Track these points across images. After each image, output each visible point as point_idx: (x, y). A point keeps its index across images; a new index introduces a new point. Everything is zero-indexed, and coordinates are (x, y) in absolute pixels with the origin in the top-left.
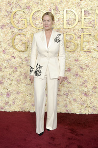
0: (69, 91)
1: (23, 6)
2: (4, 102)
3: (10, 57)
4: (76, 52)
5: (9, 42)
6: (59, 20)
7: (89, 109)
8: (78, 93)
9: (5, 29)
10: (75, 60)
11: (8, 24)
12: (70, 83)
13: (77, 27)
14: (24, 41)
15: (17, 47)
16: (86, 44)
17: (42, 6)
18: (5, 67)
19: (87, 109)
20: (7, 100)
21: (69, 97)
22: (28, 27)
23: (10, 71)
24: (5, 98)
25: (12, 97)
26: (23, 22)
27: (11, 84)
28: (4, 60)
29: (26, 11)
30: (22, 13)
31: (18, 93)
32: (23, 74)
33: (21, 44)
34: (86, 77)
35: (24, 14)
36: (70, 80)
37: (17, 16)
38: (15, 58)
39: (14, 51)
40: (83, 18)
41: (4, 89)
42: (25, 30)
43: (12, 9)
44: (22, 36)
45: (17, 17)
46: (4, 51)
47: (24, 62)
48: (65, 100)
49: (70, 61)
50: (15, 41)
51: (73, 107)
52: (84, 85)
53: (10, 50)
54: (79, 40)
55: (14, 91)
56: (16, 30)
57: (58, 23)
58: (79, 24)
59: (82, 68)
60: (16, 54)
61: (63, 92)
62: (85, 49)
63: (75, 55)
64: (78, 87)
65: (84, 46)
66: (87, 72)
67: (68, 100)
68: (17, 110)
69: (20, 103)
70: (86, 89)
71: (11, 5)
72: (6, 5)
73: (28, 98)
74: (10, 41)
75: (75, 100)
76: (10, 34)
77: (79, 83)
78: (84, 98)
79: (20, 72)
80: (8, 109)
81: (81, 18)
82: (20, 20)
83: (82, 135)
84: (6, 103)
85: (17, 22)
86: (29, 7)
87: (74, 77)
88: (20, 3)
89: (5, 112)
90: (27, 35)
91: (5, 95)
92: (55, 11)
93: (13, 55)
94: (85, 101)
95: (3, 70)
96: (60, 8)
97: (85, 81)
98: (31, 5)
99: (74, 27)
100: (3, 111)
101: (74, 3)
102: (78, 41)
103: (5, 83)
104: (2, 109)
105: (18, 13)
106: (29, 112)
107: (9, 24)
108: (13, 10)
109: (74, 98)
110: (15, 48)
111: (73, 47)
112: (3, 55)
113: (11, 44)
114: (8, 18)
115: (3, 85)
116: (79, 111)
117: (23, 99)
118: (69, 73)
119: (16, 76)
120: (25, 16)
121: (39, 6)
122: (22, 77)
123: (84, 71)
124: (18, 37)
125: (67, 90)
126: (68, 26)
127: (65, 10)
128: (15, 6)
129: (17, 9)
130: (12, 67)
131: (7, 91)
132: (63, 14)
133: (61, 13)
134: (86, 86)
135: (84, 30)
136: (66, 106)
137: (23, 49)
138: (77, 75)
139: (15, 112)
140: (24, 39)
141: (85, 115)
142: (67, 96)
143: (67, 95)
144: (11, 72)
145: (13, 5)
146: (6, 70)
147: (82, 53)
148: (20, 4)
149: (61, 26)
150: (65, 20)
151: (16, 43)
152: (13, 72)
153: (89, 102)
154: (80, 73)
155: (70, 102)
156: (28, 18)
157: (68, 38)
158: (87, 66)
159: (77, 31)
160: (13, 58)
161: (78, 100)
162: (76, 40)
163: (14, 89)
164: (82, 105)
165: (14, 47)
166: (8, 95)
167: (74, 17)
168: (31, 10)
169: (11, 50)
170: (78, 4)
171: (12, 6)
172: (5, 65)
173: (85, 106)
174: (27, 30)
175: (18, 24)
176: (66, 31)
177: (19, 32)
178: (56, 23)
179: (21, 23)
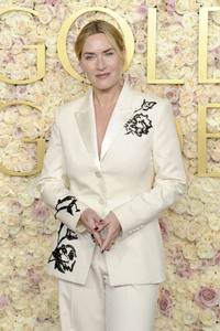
6: (176, 50)
14: (32, 134)
22: (51, 76)
26: (31, 56)
29: (44, 12)
30: (26, 19)
32: (23, 273)
33: (16, 143)
35: (32, 24)
42: (37, 88)
44: (24, 110)
45: (6, 36)
47: (27, 222)
57: (174, 60)
79: (12, 262)
82: (18, 47)
85: (4, 55)
90: (44, 110)
92: (164, 15)
96: (185, 4)
105: (9, 20)
120: (37, 32)
124: (9, 116)
126: (217, 73)
127: (204, 12)
129: (8, 5)
132: (196, 27)
133: (188, 20)
137: (29, 166)
140: (32, 125)
149: (188, 73)
156: (50, 41)
157: (215, 121)
168: (62, 10)
174: (46, 88)
175: (9, 65)
176: (209, 92)
177: (11, 96)
178: (166, 61)
179: (20, 59)
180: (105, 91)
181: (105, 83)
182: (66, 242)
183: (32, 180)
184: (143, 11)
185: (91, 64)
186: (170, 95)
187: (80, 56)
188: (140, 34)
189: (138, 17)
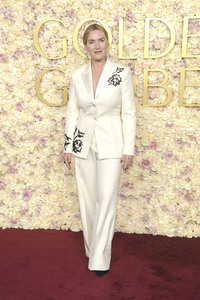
0: (153, 189)
1: (59, 11)
2: (17, 209)
3: (31, 118)
4: (169, 108)
5: (29, 86)
6: (133, 41)
7: (195, 227)
8: (172, 194)
9: (21, 60)
10: (167, 125)
11: (28, 48)
12: (156, 173)
13: (172, 56)
14: (60, 85)
15: (45, 97)
16: (190, 91)
17: (99, 11)
18: (21, 139)
19: (190, 226)
20: (24, 205)
21: (153, 201)
22: (70, 55)
23: (32, 146)
24: (20, 201)
25: (34, 200)
26: (59, 45)
27: (32, 174)
28: (19, 124)
29: (66, 21)
30: (57, 25)
31: (47, 192)
32: (58, 153)
33: (53, 90)
34: (190, 161)
35: (60, 28)
36: (156, 166)
37: (46, 32)
38: (41, 119)
39: (41, 105)
40: (185, 36)
41: (18, 182)
42: (63, 61)
43: (35, 17)
44: (56, 73)
45: (47, 34)
46: (18, 105)
47: (59, 129)
48: (145, 209)
49: (157, 127)
50: (43, 85)
51: (161, 222)
52: (185, 177)
53: (31, 104)
54: (177, 82)
55: (38, 187)
56: (44, 62)
57: (132, 46)
58: (176, 49)
59: (180, 141)
60: (44, 111)
61: (139, 192)
62: (189, 102)
63: (166, 114)
64: (172, 182)
65: (186, 96)
66: (191, 150)
67: (150, 207)
68: (45, 225)
69: (51, 212)
70: (188, 186)
71: (34, 9)
72: (25, 9)
73: (68, 202)
74: (32, 84)
75: (164, 208)
76: (32, 69)
77: (174, 173)
78: (185, 204)
79: (52, 148)
80: (27, 224)
81: (181, 36)
82: (53, 40)
83: (180, 279)
84: (23, 212)
85: (46, 44)
86: (71, 14)
87: (164, 161)
88: (53, 5)
89: (20, 230)
90: (66, 73)
91: (21, 196)
92: (127, 22)
93: (38, 113)
94: (186, 211)
95: (16, 144)
96: (138, 16)
97: (188, 170)
98: (75, 8)
99: (166, 56)
100: (16, 227)
101: (168, 4)
102: (175, 86)
103: (20, 171)
104: (15, 223)
105: (49, 26)
106: (69, 230)
107: (30, 50)
108: (39, 19)
109: (163, 203)
110: (42, 100)
111: (163, 98)
112: (17, 113)
113: (33, 92)
114: (28, 36)
115: (17, 176)
116: (173, 230)
117: (57, 204)
118: (154, 151)
119: (43, 157)
120: (63, 32)
121: (93, 11)
122: (54, 160)
123: (186, 147)
124: (49, 76)
125: (148, 188)
126: (154, 53)
127: (148, 20)
128: (42, 11)
129: (48, 18)
130: (34, 138)
131: (24, 187)
132: (143, 29)
133: (139, 25)
134: (189, 180)
135: (188, 62)
136: (145, 219)
137: (60, 101)
138: (170, 156)
139: (41, 231)
140: (61, 81)
141: (185, 238)
142: (148, 200)
143: (148, 198)
144: (32, 148)
145: (39, 9)
146: (22, 144)
147: (181, 111)
148: (52, 8)
149: (139, 53)
150: (147, 40)
151: (43, 89)
152: (37, 148)
153: (193, 212)
154: (176, 153)
155: (154, 212)
156: (69, 37)
157: (152, 78)
158: (192, 138)
159: (171, 64)
160: (37, 120)
161: (172, 207)
162: (169, 83)
163: (38, 184)
164: (179, 219)
165: (39, 96)
166: (26, 195)
167: (166, 34)
168: (75, 20)
169: (34, 103)
170: (176, 7)
171: (36, 11)
172: (20, 134)
173: (186, 220)
174: (67, 61)
175: (49, 50)
176: (149, 63)
177: (50, 66)
178: (128, 47)
179: (54, 46)
180: (98, 61)
181: (99, 56)
182: (78, 138)
183: (61, 108)
184: (117, 20)
185: (92, 46)
186: (130, 65)
187: (85, 43)
188: (115, 32)
189: (114, 23)
